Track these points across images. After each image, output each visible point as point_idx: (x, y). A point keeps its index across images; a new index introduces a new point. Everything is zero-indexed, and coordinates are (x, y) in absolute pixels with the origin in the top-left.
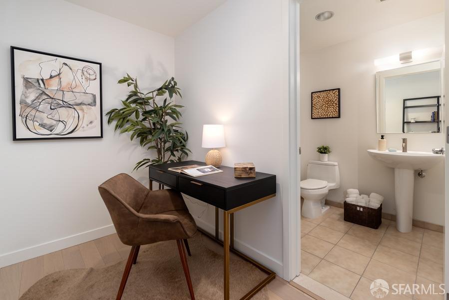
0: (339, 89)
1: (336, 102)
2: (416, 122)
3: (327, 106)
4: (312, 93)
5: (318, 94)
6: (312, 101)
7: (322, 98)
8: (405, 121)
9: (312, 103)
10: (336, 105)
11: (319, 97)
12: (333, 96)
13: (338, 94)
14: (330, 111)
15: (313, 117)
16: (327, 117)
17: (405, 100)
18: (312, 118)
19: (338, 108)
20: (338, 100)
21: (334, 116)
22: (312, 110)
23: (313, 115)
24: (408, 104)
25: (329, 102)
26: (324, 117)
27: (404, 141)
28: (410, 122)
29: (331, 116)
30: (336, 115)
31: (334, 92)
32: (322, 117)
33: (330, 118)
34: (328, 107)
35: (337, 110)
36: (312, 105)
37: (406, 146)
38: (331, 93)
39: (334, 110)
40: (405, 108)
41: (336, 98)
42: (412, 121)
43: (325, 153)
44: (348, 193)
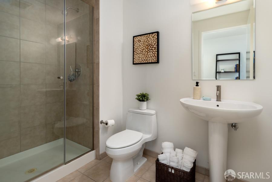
0: (158, 33)
1: (155, 46)
2: (225, 72)
3: (147, 50)
4: (134, 37)
5: (139, 38)
6: (134, 45)
7: (142, 42)
8: (217, 71)
9: (134, 48)
10: (155, 49)
11: (139, 41)
12: (152, 40)
13: (156, 38)
14: (150, 56)
15: (134, 62)
16: (146, 62)
17: (217, 55)
18: (134, 64)
19: (156, 52)
20: (156, 44)
21: (153, 62)
22: (133, 55)
23: (134, 60)
24: (220, 58)
25: (149, 46)
26: (144, 62)
27: (219, 88)
28: (220, 72)
29: (150, 61)
30: (155, 60)
31: (153, 35)
32: (142, 62)
33: (150, 63)
34: (148, 52)
35: (156, 55)
36: (133, 49)
37: (220, 94)
38: (151, 36)
39: (153, 55)
40: (217, 61)
41: (155, 42)
42: (222, 71)
43: (143, 101)
44: (163, 147)
